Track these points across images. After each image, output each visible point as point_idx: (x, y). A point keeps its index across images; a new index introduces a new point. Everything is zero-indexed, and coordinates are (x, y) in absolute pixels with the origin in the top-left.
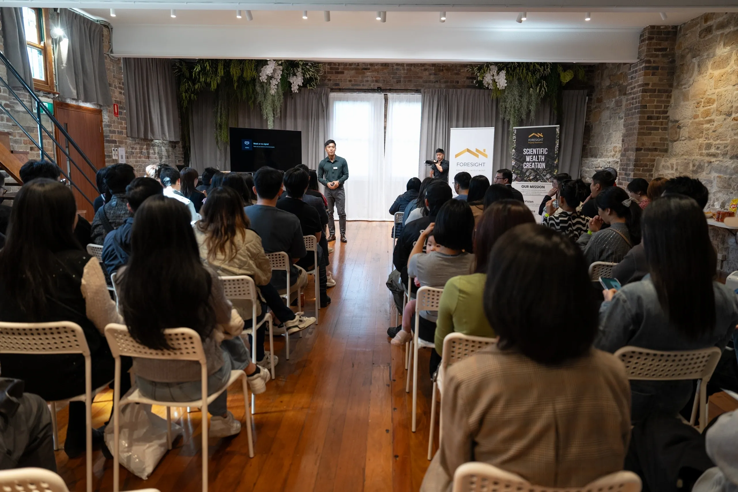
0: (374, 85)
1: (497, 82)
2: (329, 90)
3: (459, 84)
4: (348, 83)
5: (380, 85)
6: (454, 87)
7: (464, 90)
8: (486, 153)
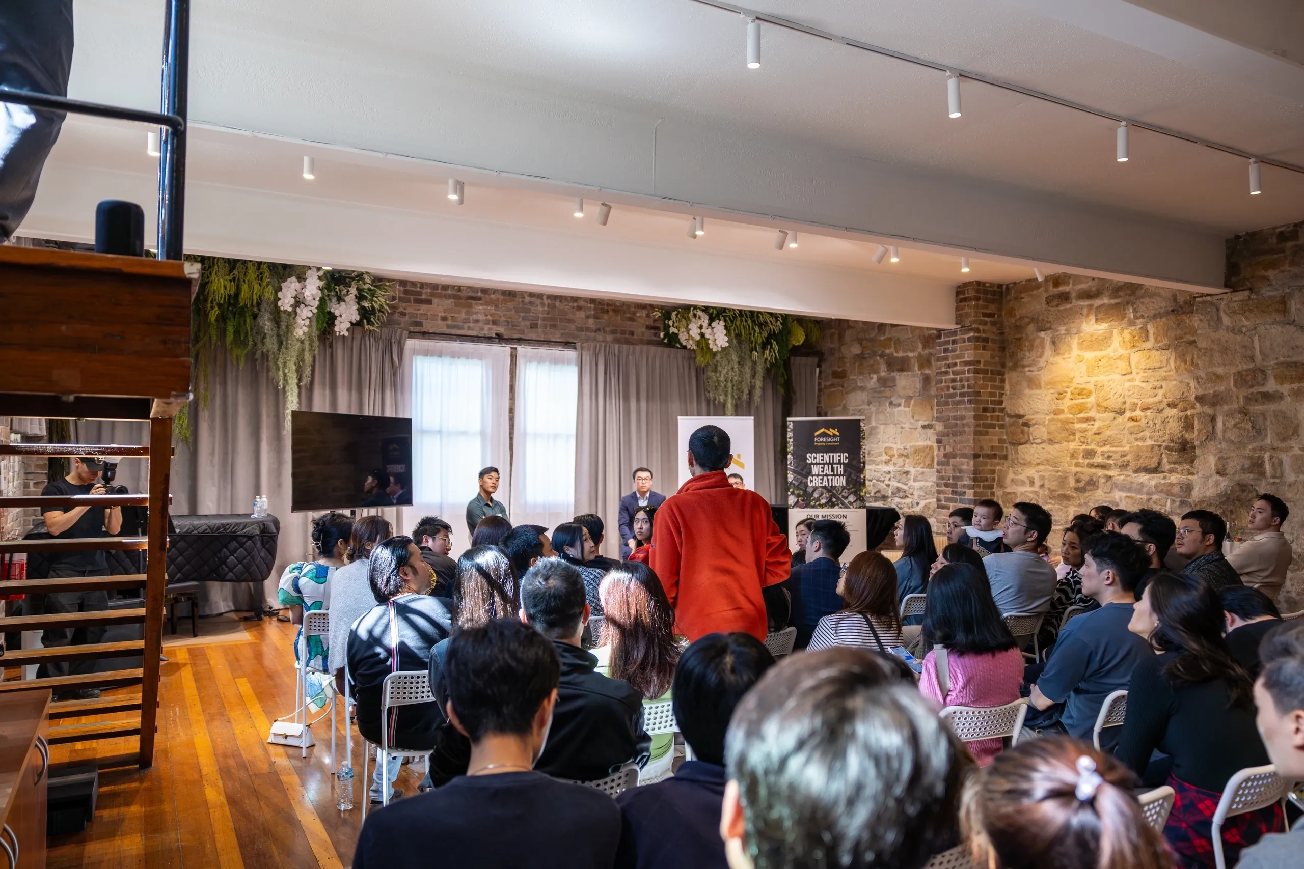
0: (490, 329)
1: (708, 339)
2: (405, 333)
3: (635, 337)
4: (440, 322)
5: (501, 330)
6: (628, 342)
7: (645, 347)
8: (742, 460)
